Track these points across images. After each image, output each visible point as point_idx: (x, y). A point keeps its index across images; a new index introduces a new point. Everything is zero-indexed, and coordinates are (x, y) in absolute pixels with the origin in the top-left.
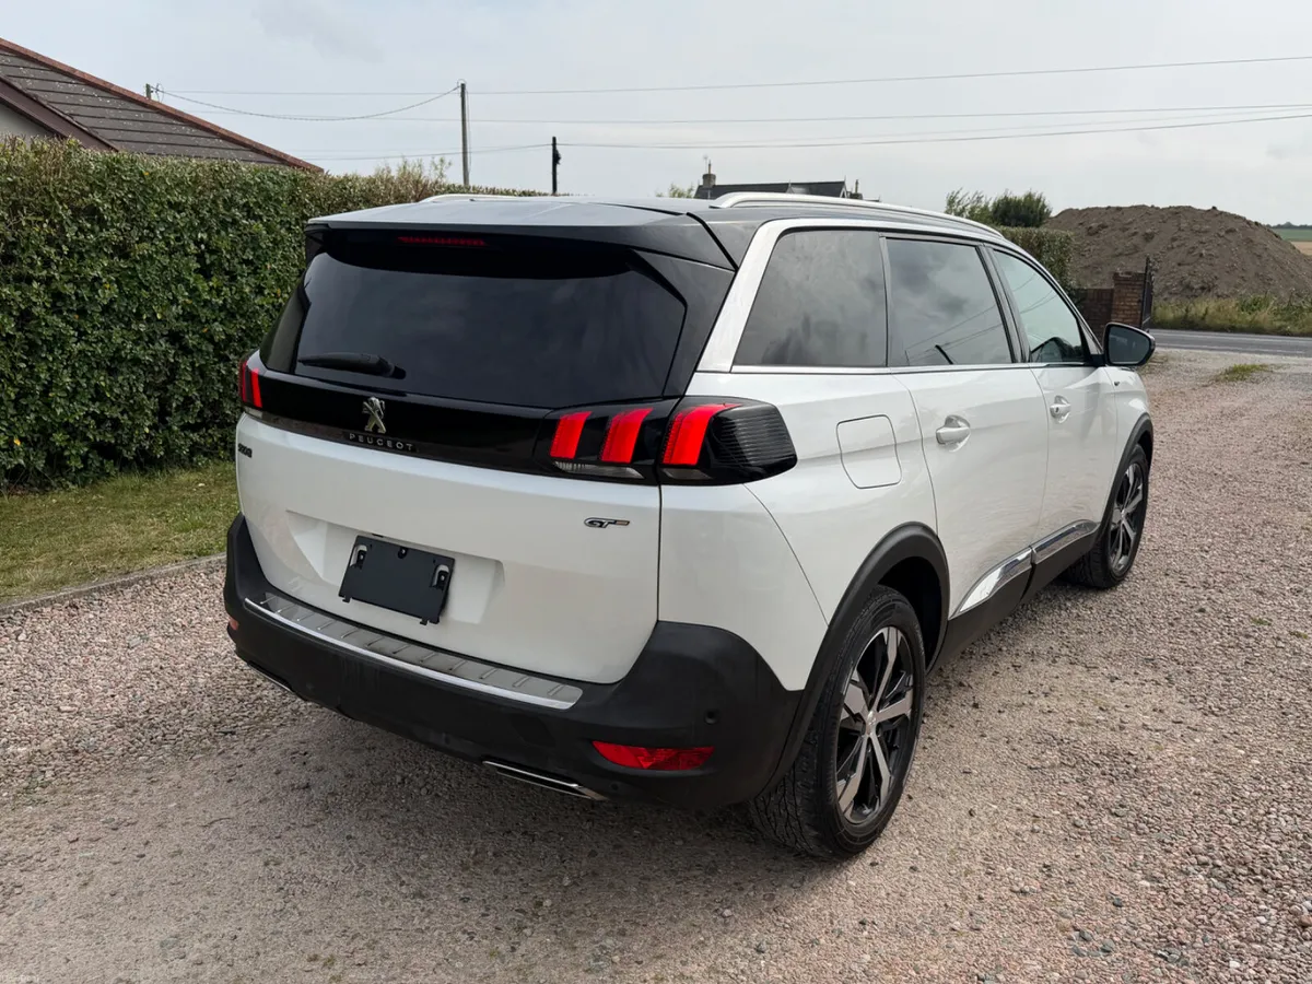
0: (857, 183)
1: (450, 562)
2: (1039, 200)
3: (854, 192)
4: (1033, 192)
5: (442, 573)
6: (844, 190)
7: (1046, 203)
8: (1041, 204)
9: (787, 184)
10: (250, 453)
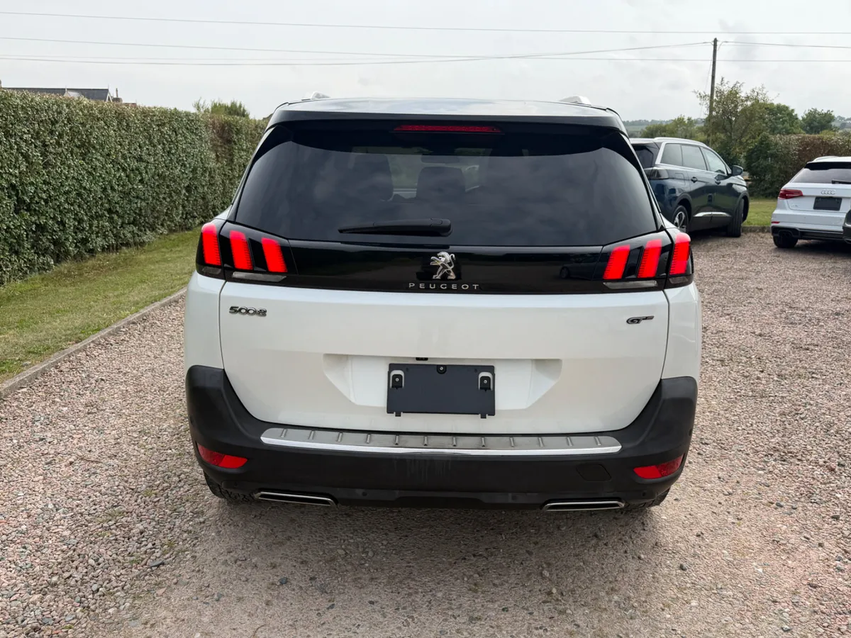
0: (117, 91)
1: (491, 369)
2: (240, 106)
3: (115, 96)
4: (235, 101)
5: (483, 378)
6: (108, 95)
7: (246, 108)
8: (242, 109)
9: (64, 89)
10: (263, 313)
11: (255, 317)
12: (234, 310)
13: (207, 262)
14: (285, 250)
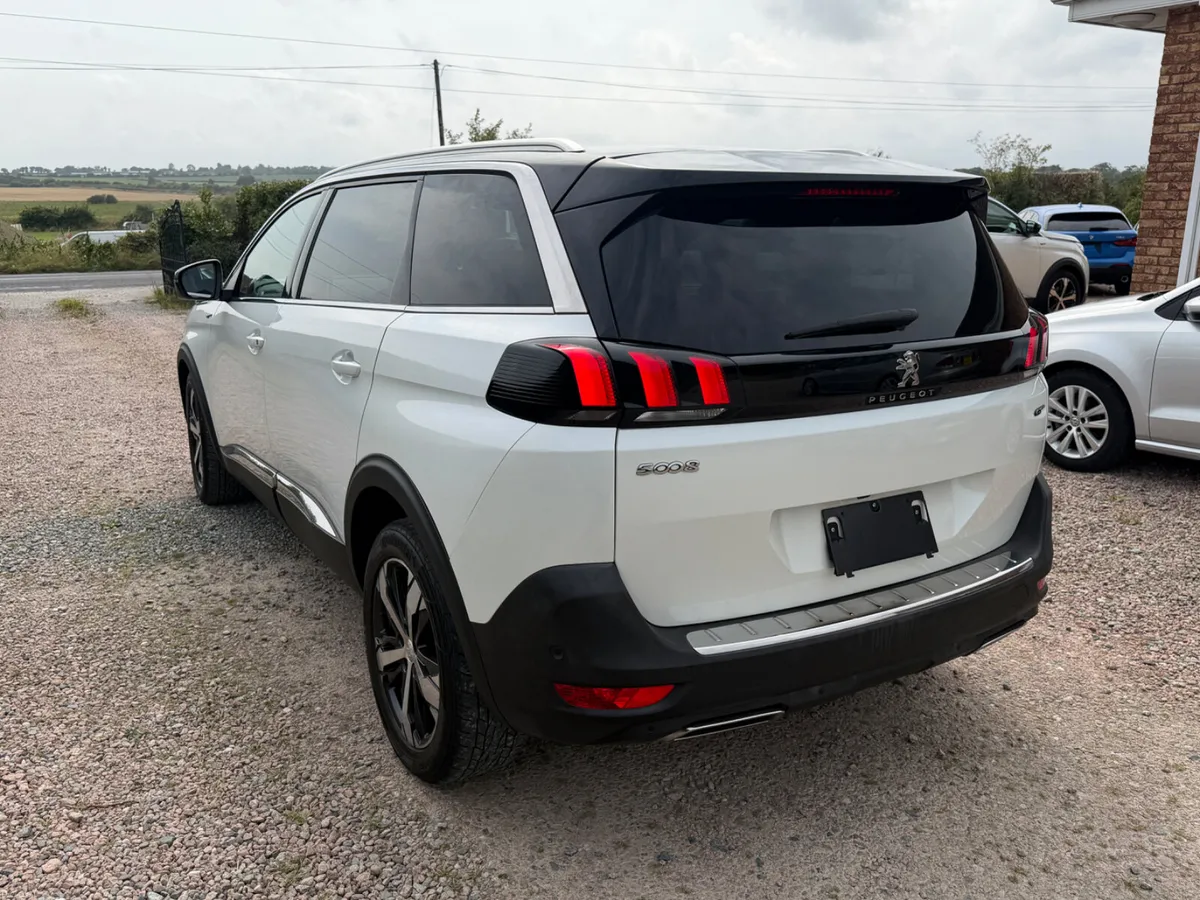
1: (920, 496)
5: (915, 508)
10: (693, 467)
11: (681, 474)
12: (643, 471)
13: (584, 403)
14: (729, 371)
